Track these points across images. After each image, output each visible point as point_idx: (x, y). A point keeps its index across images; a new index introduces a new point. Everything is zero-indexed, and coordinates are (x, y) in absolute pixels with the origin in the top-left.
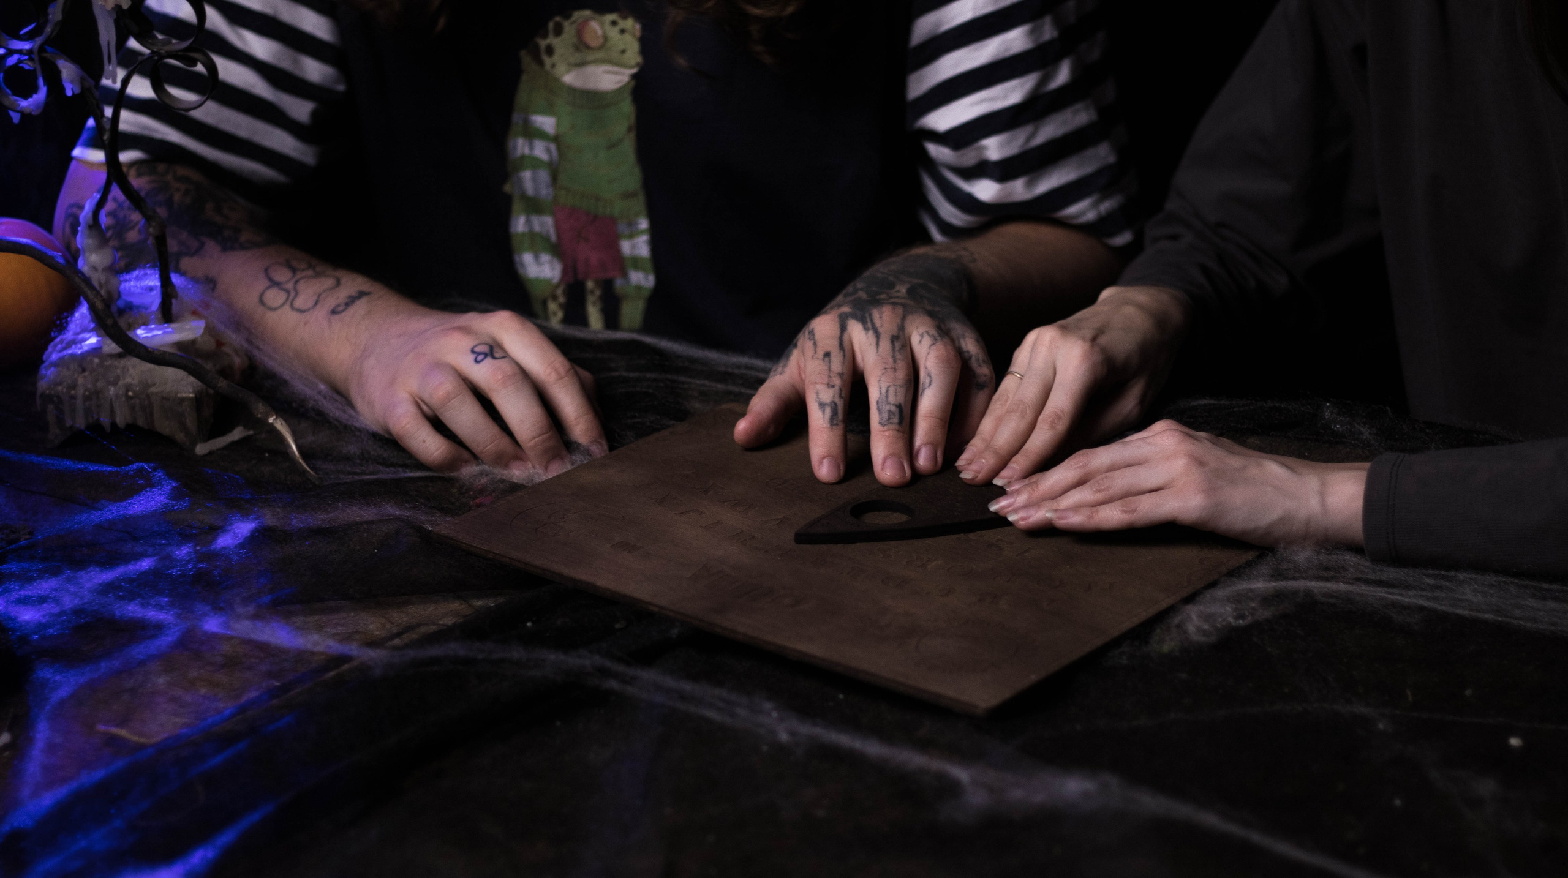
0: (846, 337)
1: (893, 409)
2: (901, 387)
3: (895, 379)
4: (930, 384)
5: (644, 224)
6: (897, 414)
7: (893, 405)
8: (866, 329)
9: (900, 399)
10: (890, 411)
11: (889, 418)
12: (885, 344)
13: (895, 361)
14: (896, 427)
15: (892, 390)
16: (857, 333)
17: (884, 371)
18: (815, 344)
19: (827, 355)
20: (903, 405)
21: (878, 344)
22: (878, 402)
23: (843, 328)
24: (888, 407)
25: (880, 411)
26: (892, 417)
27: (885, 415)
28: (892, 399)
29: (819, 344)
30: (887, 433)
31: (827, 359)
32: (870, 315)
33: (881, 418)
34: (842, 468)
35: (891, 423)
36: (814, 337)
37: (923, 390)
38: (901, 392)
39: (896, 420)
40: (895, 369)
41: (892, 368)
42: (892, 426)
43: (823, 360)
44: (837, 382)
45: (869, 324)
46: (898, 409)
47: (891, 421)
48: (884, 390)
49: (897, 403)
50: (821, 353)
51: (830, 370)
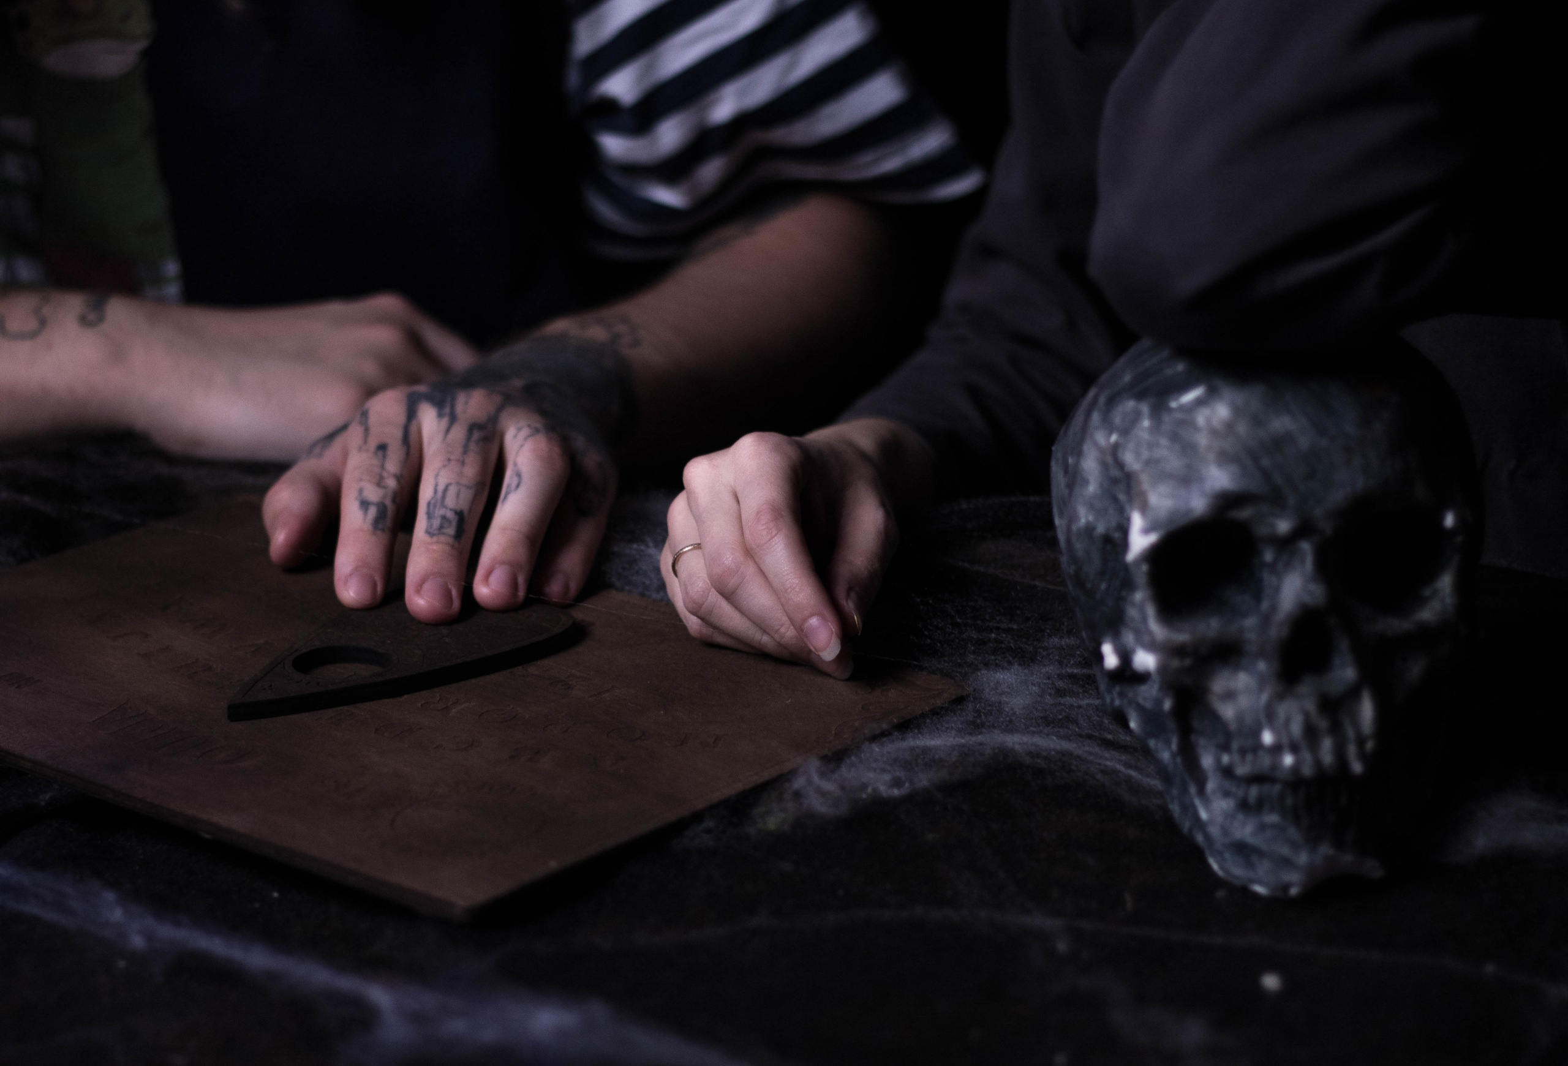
0: (413, 429)
1: (450, 515)
2: (468, 487)
3: (461, 474)
4: (518, 486)
5: (172, 268)
6: (454, 524)
7: (451, 510)
8: (440, 415)
9: (463, 504)
10: (444, 518)
11: (441, 527)
12: (458, 433)
13: (465, 452)
14: (451, 540)
15: (452, 490)
16: (429, 420)
17: (446, 463)
18: (367, 430)
19: (382, 448)
20: (466, 513)
21: (448, 431)
22: (429, 504)
23: (411, 414)
24: (442, 512)
25: (429, 515)
26: (446, 525)
27: (436, 523)
28: (450, 501)
29: (374, 431)
30: (435, 547)
31: (380, 453)
32: (453, 400)
33: (430, 525)
34: (379, 588)
35: (444, 534)
36: (366, 422)
37: (507, 494)
38: (467, 495)
39: (451, 531)
40: (463, 463)
41: (458, 460)
42: (442, 538)
43: (376, 453)
44: (392, 483)
45: (447, 410)
46: (457, 517)
47: (445, 531)
48: (441, 488)
49: (458, 509)
50: (373, 444)
51: (382, 467)
